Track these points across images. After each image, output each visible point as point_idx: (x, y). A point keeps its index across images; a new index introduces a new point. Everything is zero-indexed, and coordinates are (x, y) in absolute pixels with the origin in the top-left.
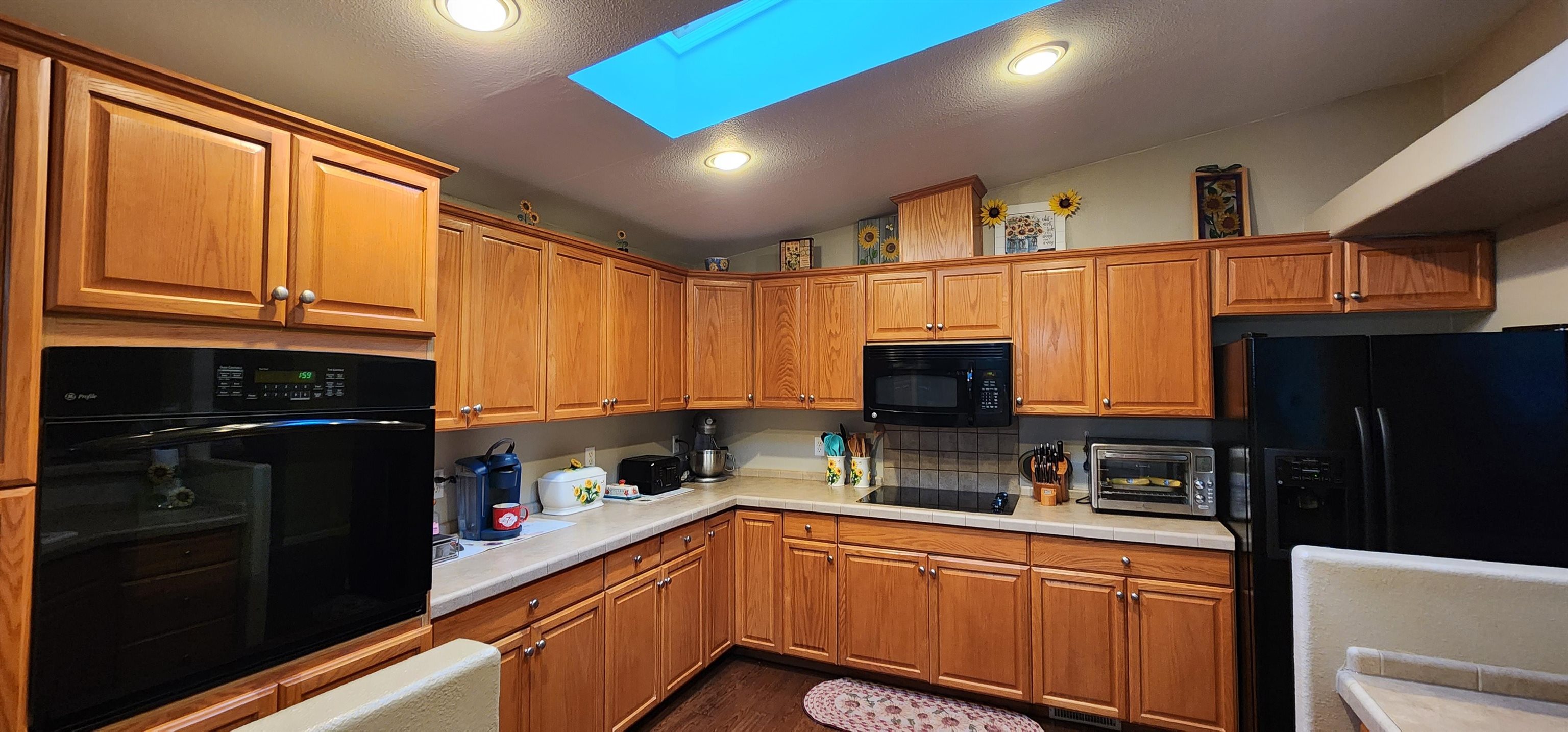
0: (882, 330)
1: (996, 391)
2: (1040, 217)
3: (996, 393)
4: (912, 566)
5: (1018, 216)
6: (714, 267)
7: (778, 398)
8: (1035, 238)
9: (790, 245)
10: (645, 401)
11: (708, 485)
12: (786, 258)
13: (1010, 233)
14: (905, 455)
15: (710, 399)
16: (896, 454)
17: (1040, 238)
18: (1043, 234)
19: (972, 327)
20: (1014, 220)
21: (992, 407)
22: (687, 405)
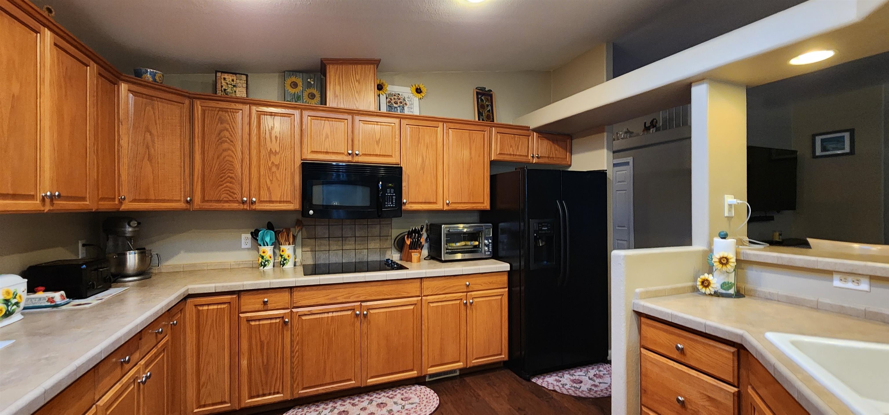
0: (313, 152)
1: (394, 196)
2: (405, 95)
3: (394, 197)
4: (349, 313)
5: (394, 93)
6: (148, 77)
7: (219, 201)
8: (403, 107)
9: (226, 76)
10: (83, 199)
11: (130, 284)
12: (222, 87)
13: (389, 102)
14: (318, 242)
15: (147, 201)
16: (313, 241)
17: (406, 108)
18: (407, 106)
19: (377, 155)
20: (392, 95)
21: (392, 205)
22: (121, 206)
